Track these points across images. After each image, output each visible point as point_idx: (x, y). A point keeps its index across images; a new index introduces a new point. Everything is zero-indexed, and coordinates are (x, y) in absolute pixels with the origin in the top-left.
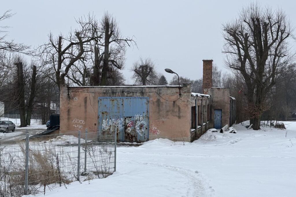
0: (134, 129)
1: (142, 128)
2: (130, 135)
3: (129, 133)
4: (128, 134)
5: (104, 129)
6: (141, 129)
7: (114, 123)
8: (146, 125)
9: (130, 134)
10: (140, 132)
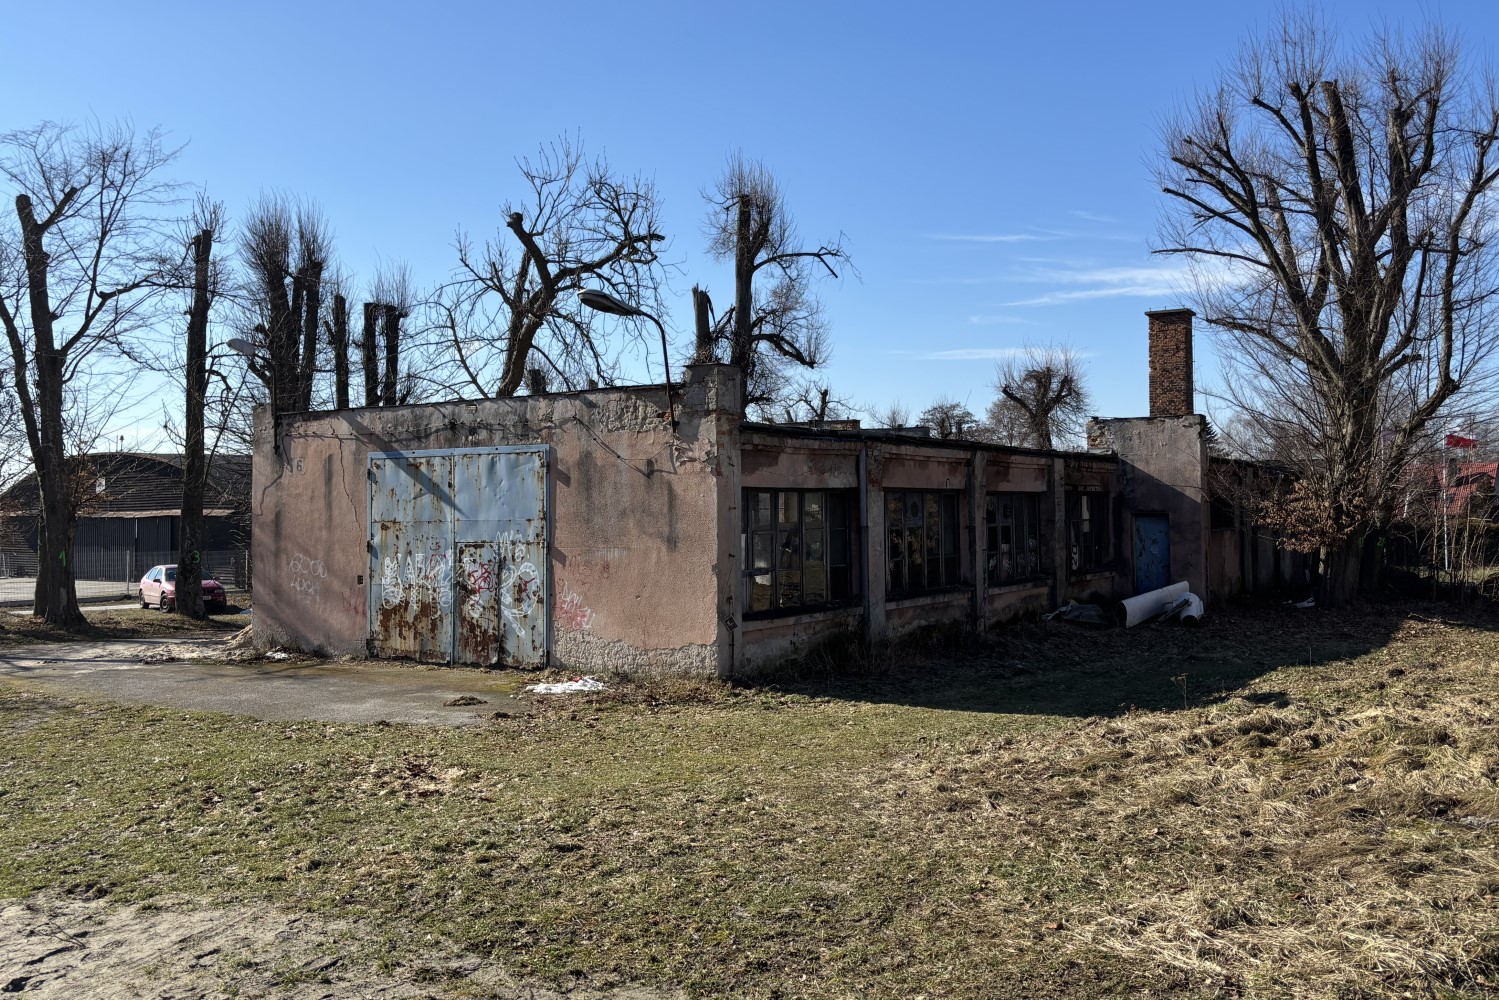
0: (492, 602)
1: (524, 594)
2: (478, 632)
3: (474, 621)
4: (473, 627)
5: (387, 602)
6: (519, 600)
7: (423, 574)
8: (538, 581)
9: (480, 627)
10: (515, 618)
